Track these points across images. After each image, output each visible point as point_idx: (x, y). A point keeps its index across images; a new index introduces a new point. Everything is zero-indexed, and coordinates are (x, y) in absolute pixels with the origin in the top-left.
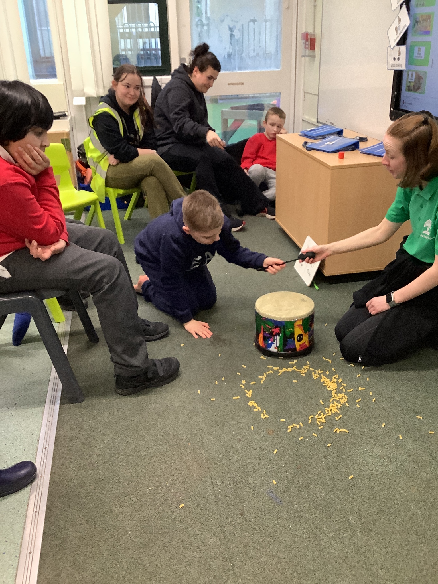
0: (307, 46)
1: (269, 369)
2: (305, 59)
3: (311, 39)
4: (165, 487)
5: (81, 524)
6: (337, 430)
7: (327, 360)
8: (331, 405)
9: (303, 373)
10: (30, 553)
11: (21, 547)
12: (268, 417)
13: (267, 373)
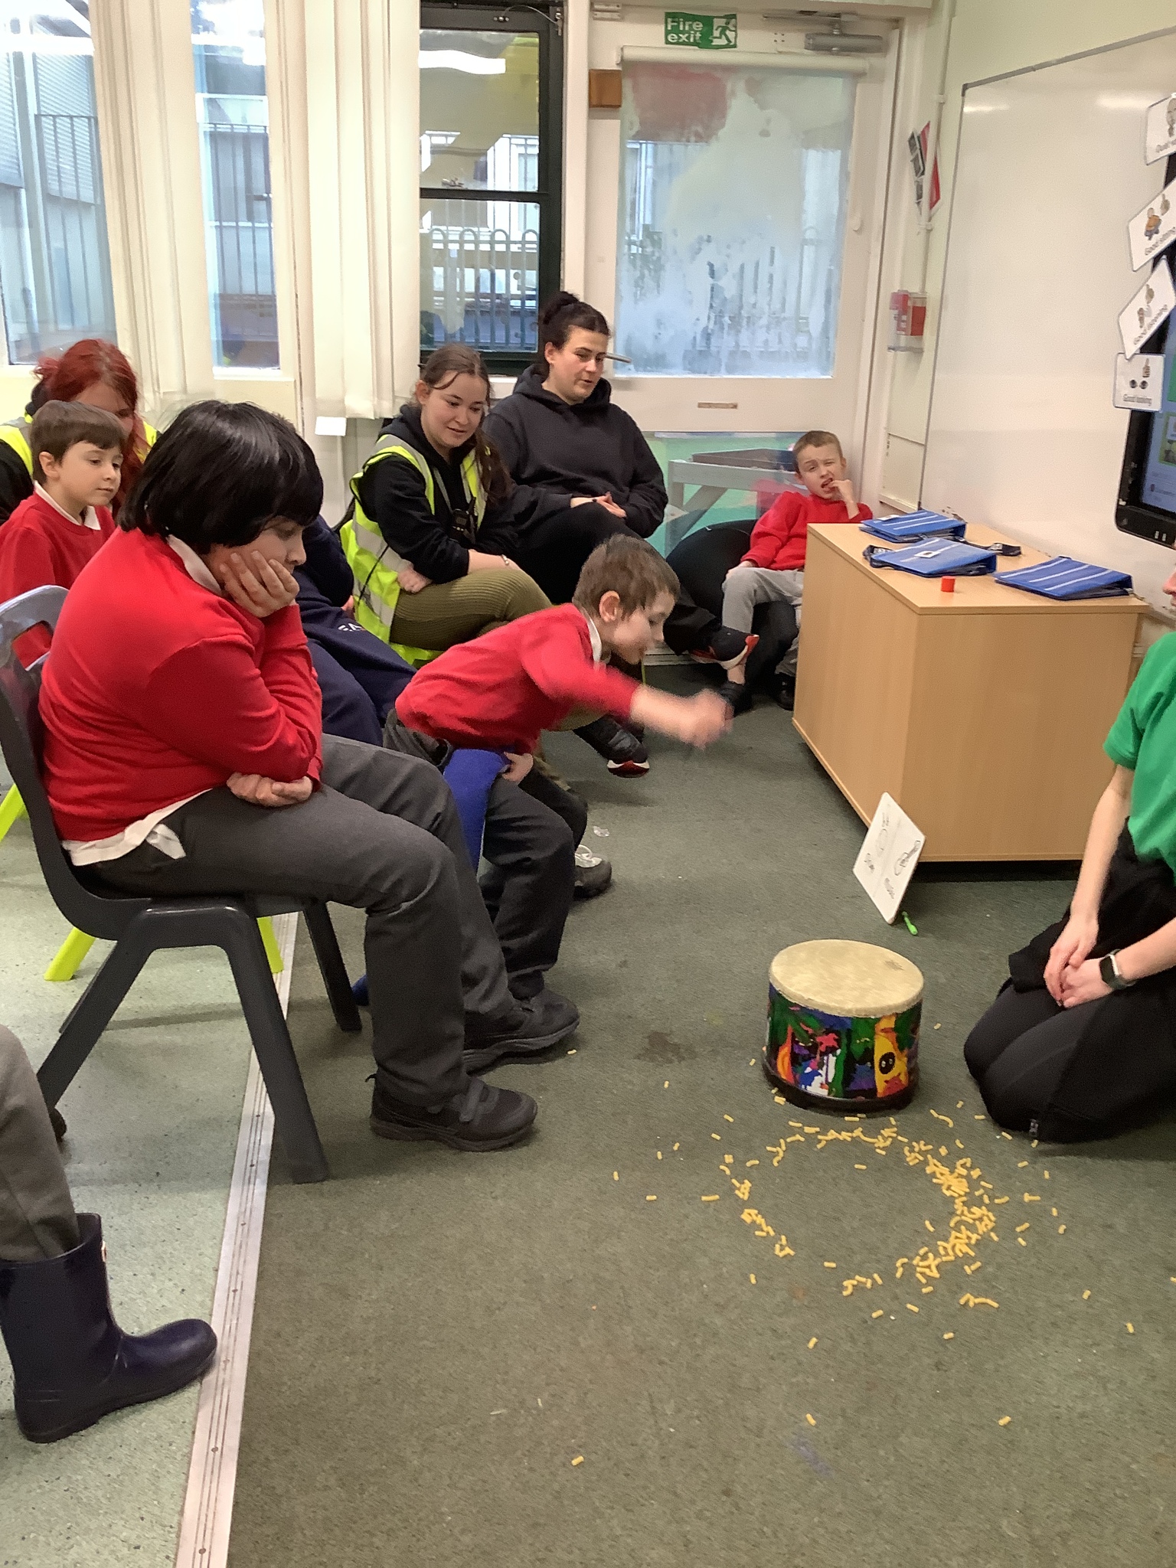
0: (903, 325)
1: (793, 1131)
2: (895, 356)
3: (915, 308)
4: (534, 1412)
5: (326, 1488)
6: (970, 1299)
7: (941, 1117)
8: (954, 1234)
9: (881, 1146)
10: (202, 1551)
11: (178, 1536)
12: (792, 1253)
13: (789, 1140)
